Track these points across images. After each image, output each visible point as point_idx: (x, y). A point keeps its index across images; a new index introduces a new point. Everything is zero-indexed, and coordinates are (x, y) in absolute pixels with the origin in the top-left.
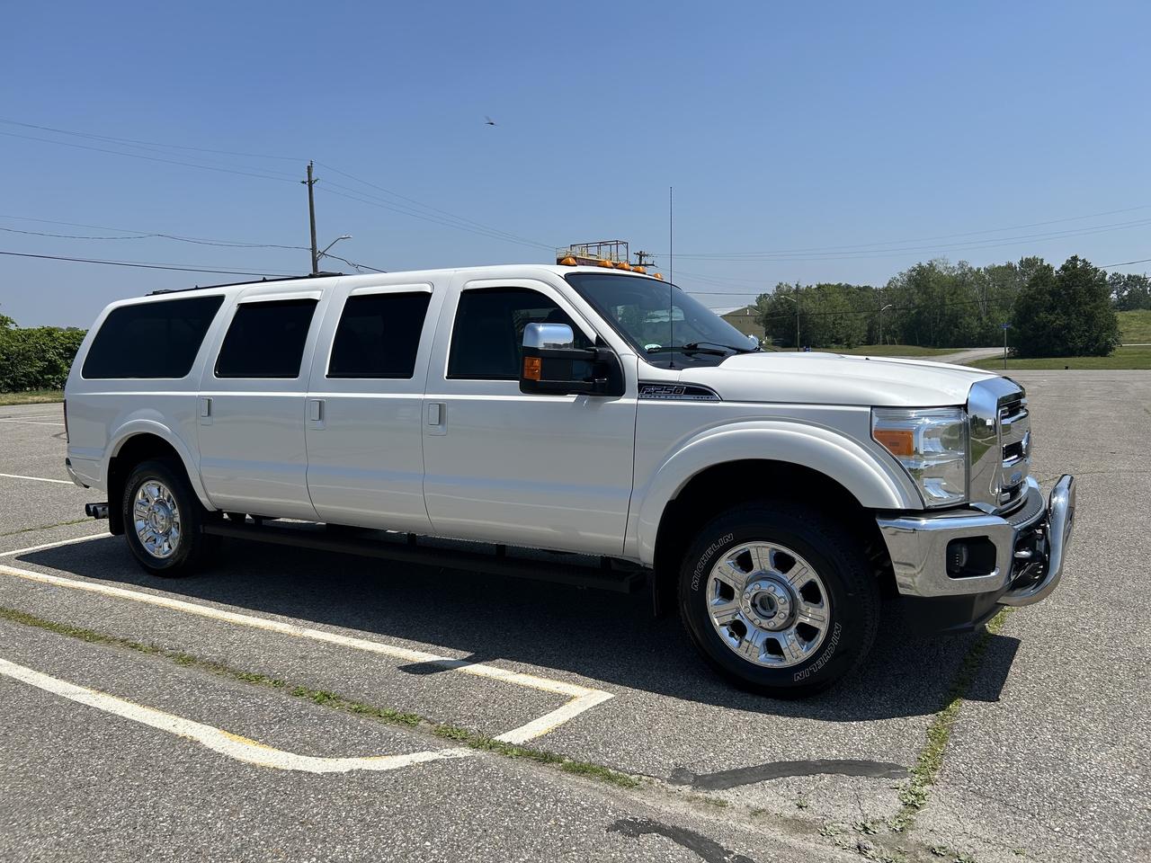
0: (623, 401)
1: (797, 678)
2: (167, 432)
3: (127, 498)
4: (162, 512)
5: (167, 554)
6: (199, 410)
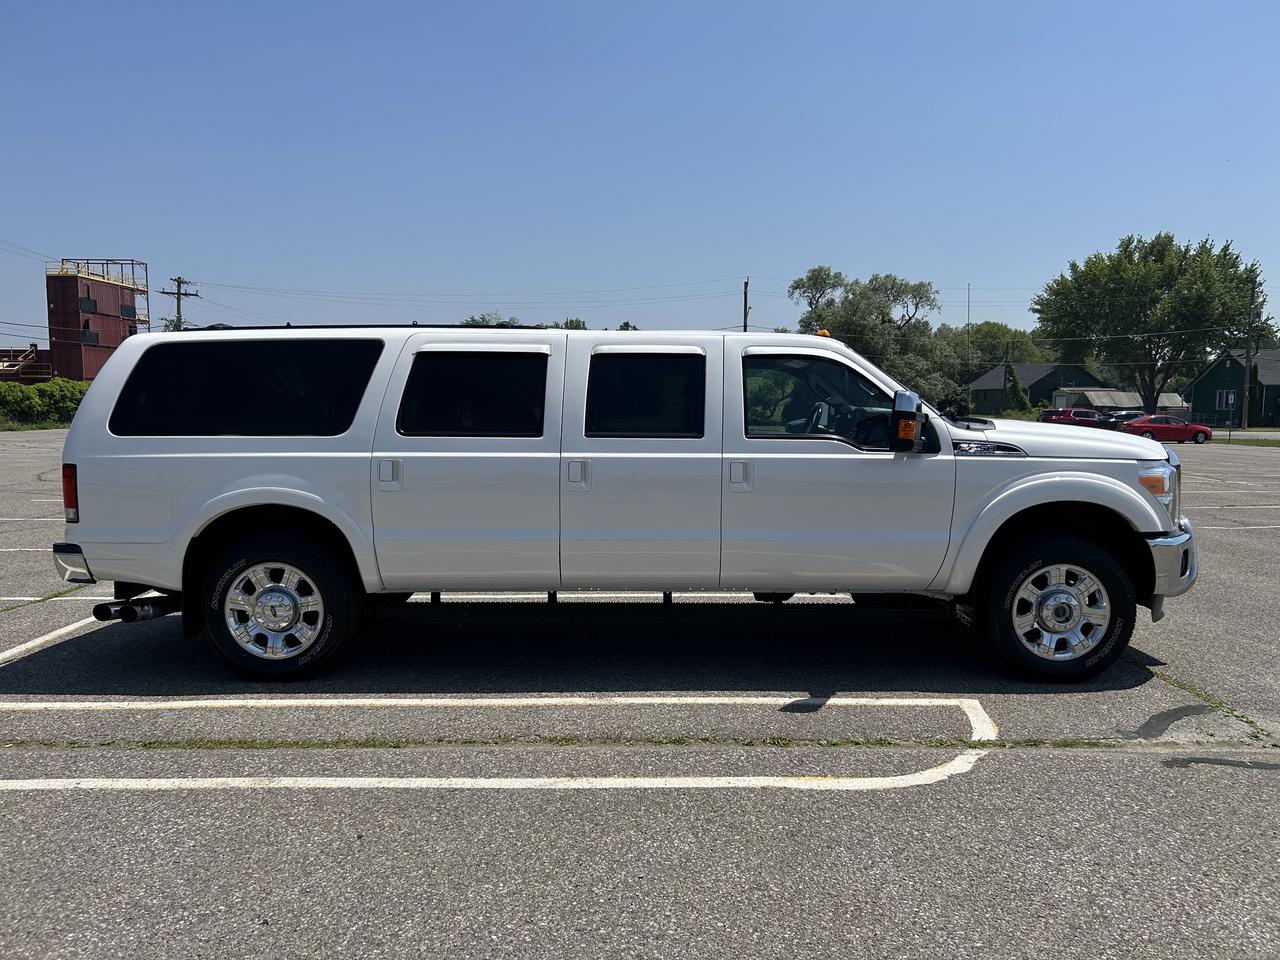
0: (940, 457)
1: (1089, 663)
2: (317, 501)
3: (219, 589)
4: (287, 601)
5: (294, 652)
6: (375, 474)
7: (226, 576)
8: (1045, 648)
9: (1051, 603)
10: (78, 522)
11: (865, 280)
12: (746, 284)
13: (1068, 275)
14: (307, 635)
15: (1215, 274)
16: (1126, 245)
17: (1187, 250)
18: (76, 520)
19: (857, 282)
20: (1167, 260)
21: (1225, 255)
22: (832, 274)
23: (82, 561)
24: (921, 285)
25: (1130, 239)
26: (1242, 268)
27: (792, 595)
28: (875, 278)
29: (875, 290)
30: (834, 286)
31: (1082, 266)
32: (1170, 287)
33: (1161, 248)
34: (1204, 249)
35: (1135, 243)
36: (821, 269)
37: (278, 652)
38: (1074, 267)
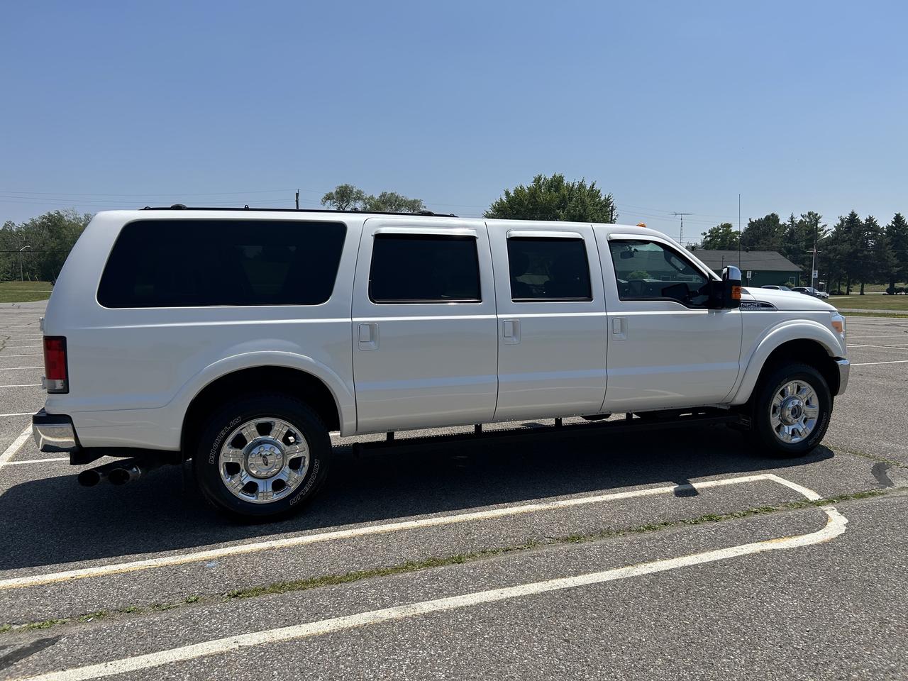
0: (733, 312)
1: (810, 443)
2: (307, 361)
3: (215, 445)
4: (278, 451)
5: (282, 495)
6: (356, 334)
7: (223, 433)
8: (786, 436)
9: (790, 406)
10: (68, 392)
11: (377, 197)
12: (297, 194)
13: (504, 199)
14: (294, 479)
15: (587, 200)
16: (538, 180)
17: (573, 186)
18: (65, 390)
19: (372, 198)
20: (562, 191)
21: (592, 191)
22: (355, 190)
23: (71, 431)
24: (415, 201)
25: (540, 177)
26: (603, 198)
27: (610, 415)
28: (384, 195)
29: (384, 203)
30: (355, 200)
31: (512, 194)
32: (564, 209)
33: (557, 183)
34: (581, 186)
35: (543, 179)
36: (346, 187)
37: (268, 495)
38: (507, 193)
